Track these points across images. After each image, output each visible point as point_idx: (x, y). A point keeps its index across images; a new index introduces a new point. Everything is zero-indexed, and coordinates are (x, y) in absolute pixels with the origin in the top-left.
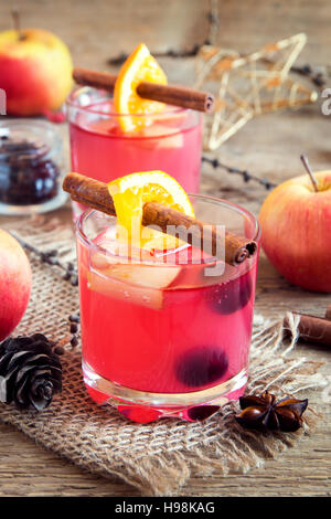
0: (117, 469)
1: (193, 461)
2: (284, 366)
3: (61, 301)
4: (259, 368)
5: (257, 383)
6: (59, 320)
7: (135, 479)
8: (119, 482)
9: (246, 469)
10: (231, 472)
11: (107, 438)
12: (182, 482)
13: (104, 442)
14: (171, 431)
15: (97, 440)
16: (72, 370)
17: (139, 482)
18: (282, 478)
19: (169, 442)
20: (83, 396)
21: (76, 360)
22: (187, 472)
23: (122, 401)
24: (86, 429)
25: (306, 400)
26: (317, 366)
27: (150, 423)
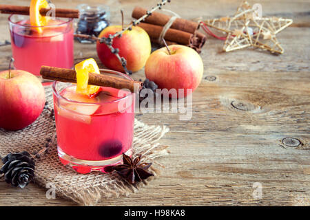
0: (70, 195)
1: (103, 191)
2: (150, 147)
4: (139, 148)
7: (78, 199)
8: (71, 200)
9: (128, 194)
10: (120, 195)
11: (66, 181)
12: (97, 200)
13: (65, 183)
14: (96, 177)
15: (62, 182)
17: (79, 200)
18: (144, 198)
19: (94, 183)
20: (58, 161)
21: (55, 145)
22: (99, 195)
23: (74, 164)
24: (57, 177)
25: (151, 164)
26: (166, 147)
27: (87, 174)
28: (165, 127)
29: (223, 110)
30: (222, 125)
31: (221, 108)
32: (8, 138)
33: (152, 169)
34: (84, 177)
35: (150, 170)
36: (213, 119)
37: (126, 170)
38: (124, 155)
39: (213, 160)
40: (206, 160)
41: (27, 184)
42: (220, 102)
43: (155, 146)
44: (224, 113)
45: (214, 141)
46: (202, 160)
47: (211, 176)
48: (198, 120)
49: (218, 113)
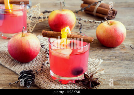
2: (95, 70)
3: (43, 55)
4: (90, 70)
5: (89, 74)
6: (43, 60)
14: (71, 86)
16: (47, 72)
20: (50, 78)
21: (48, 70)
24: (52, 86)
25: (98, 78)
26: (103, 70)
27: (66, 84)
28: (101, 59)
29: (127, 50)
30: (128, 58)
31: (126, 49)
32: (23, 67)
33: (99, 81)
34: (66, 85)
35: (97, 82)
36: (123, 55)
37: (86, 82)
38: (85, 74)
39: (128, 75)
40: (124, 75)
41: (31, 86)
42: (125, 46)
43: (98, 69)
44: (127, 51)
45: (126, 66)
46: (122, 76)
47: (128, 84)
48: (116, 55)
49: (125, 52)
